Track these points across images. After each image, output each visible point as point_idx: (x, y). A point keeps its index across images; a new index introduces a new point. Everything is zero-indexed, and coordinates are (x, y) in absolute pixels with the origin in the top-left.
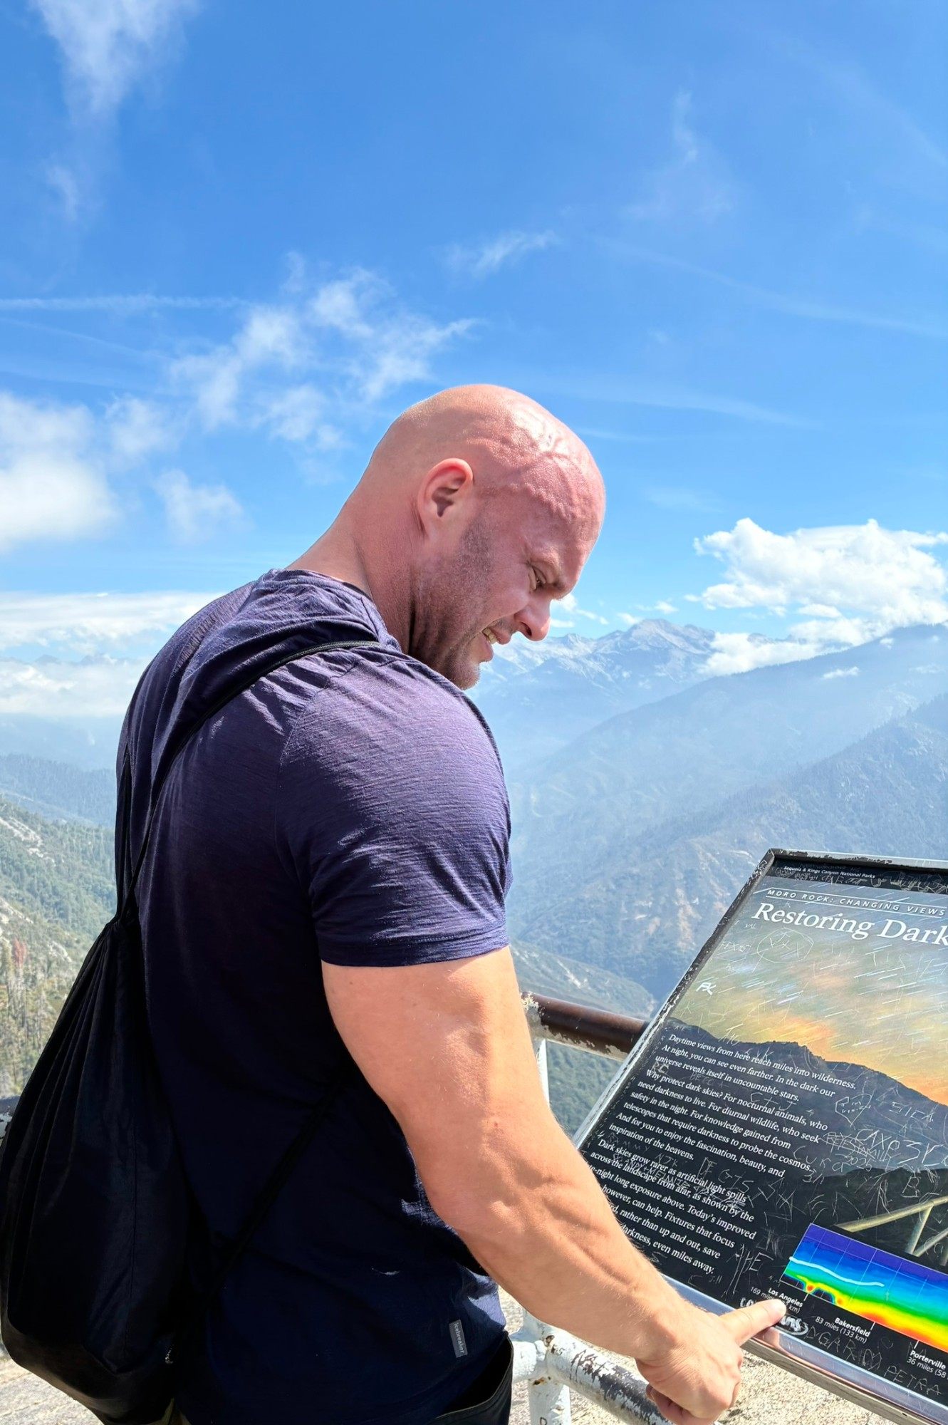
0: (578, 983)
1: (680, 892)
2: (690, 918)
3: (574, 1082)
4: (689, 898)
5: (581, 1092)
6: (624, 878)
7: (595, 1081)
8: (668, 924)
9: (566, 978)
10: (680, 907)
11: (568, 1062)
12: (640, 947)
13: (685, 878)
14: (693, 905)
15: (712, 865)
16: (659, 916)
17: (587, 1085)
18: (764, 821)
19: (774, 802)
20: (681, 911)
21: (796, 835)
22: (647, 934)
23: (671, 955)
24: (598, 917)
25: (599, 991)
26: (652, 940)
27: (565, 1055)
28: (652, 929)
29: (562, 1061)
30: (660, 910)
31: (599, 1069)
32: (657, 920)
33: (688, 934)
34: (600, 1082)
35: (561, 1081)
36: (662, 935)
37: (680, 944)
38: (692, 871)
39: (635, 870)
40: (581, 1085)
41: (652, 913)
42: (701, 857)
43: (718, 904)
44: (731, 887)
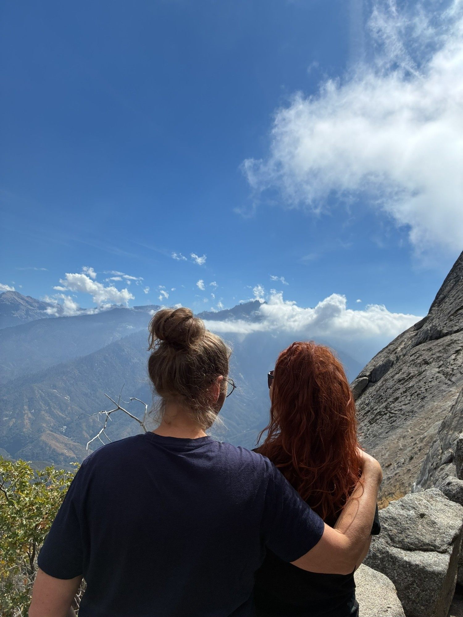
1: (26, 407)
2: (29, 419)
4: (30, 410)
8: (19, 421)
10: (25, 414)
12: (5, 432)
13: (28, 401)
14: (31, 413)
15: (41, 396)
16: (15, 418)
18: (64, 378)
19: (69, 370)
20: (26, 415)
21: (77, 384)
22: (9, 426)
23: (20, 435)
26: (11, 429)
28: (11, 424)
30: (16, 415)
32: (14, 420)
33: (29, 426)
36: (16, 426)
37: (24, 430)
38: (32, 398)
39: (5, 398)
41: (11, 417)
42: (36, 392)
43: (43, 412)
44: (49, 405)
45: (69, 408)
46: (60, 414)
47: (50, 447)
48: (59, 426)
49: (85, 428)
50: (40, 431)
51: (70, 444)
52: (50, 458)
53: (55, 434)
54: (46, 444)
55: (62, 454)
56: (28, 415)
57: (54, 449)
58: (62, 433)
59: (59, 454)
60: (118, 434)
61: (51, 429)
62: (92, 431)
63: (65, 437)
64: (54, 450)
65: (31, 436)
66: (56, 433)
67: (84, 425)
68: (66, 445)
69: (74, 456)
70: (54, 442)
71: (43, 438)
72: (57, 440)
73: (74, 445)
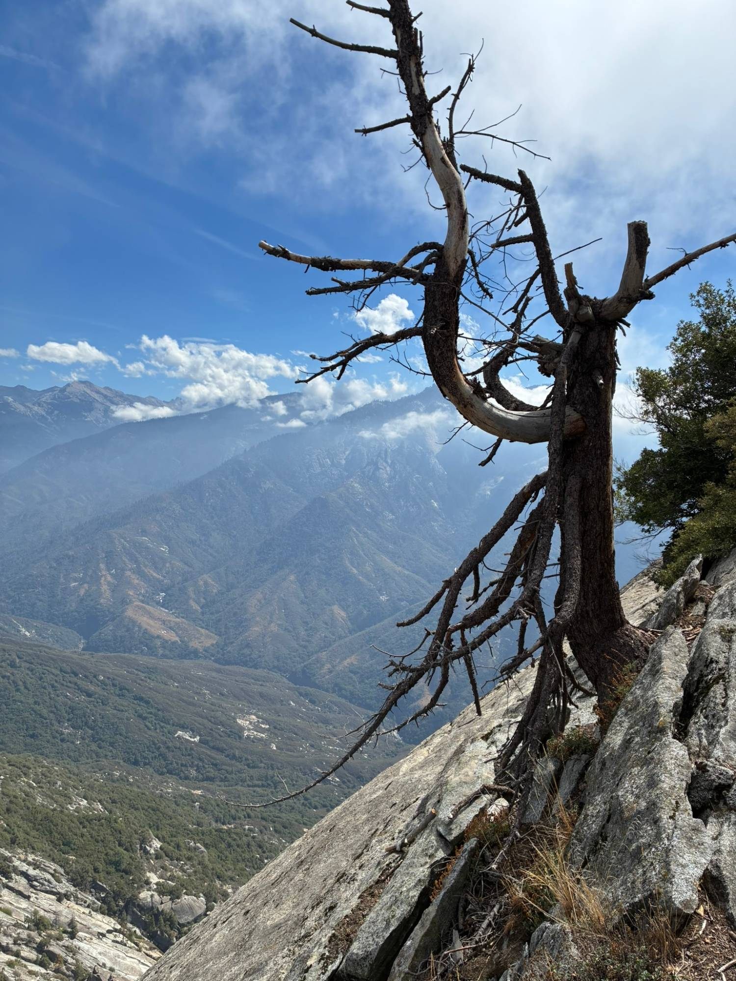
0: (27, 634)
1: (102, 566)
2: (109, 583)
3: (31, 701)
4: (109, 570)
5: (37, 707)
6: (63, 558)
7: (47, 698)
8: (94, 588)
9: (19, 631)
10: (102, 576)
11: (26, 688)
12: (74, 605)
13: (106, 557)
14: (111, 575)
15: (124, 547)
16: (88, 583)
17: (41, 702)
18: (158, 518)
19: (165, 505)
20: (103, 579)
21: (178, 526)
22: (79, 596)
23: (96, 609)
24: (43, 586)
25: (44, 638)
26: (82, 600)
27: (24, 683)
28: (82, 592)
29: (22, 688)
30: (88, 579)
31: (50, 690)
32: (86, 585)
33: (108, 594)
34: (50, 698)
35: (21, 702)
36: (90, 596)
37: (102, 601)
38: (111, 552)
39: (71, 553)
40: (35, 703)
41: (82, 581)
42: (117, 542)
43: (128, 573)
44: (136, 561)
45: (168, 565)
46: (155, 574)
47: (140, 627)
48: (153, 594)
49: (193, 596)
50: (125, 601)
51: (170, 621)
52: (141, 643)
53: (147, 606)
54: (134, 622)
55: (158, 637)
56: (107, 578)
57: (146, 629)
58: (158, 603)
59: (153, 637)
60: (242, 603)
61: (141, 597)
62: (204, 598)
63: (164, 609)
64: (146, 632)
65: (112, 610)
66: (148, 604)
67: (191, 591)
68: (164, 622)
69: (177, 639)
70: (145, 619)
71: (130, 613)
72: (152, 617)
73: (176, 623)
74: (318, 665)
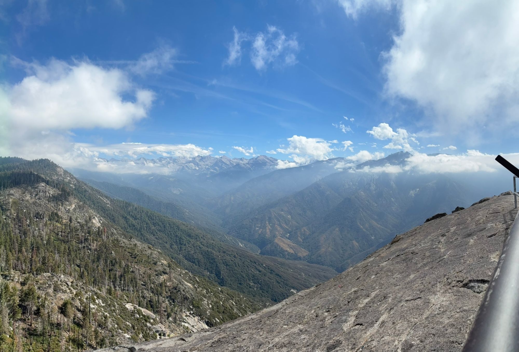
0: (242, 246)
1: (267, 222)
2: (269, 229)
3: (240, 271)
4: (269, 224)
5: (242, 273)
6: (254, 219)
7: (245, 271)
8: (264, 230)
9: (239, 244)
10: (267, 226)
11: (239, 266)
12: (257, 236)
13: (268, 219)
14: (270, 226)
15: (275, 216)
16: (262, 228)
17: (243, 272)
18: (287, 205)
19: (290, 200)
20: (267, 227)
21: (294, 208)
22: (259, 233)
23: (265, 238)
24: (247, 229)
25: (246, 247)
26: (260, 235)
27: (238, 264)
28: (260, 232)
29: (237, 265)
30: (262, 227)
31: (246, 267)
32: (261, 229)
33: (269, 233)
34: (246, 271)
35: (237, 271)
36: (263, 233)
37: (267, 236)
38: (270, 217)
39: (256, 217)
40: (242, 272)
41: (260, 228)
42: (272, 213)
43: (276, 225)
44: (279, 221)
45: (290, 223)
46: (286, 226)
47: (280, 247)
48: (285, 234)
49: (299, 235)
50: (274, 236)
51: (291, 245)
52: (280, 253)
53: (282, 239)
54: (278, 245)
55: (286, 251)
56: (269, 227)
57: (282, 248)
58: (287, 237)
59: (285, 251)
60: (318, 239)
61: (281, 235)
62: (304, 236)
63: (289, 240)
64: (282, 249)
65: (270, 239)
66: (283, 238)
67: (299, 233)
68: (289, 245)
69: (293, 252)
70: (282, 243)
71: (276, 241)
72: (284, 243)
73: (293, 246)
74: (347, 265)
